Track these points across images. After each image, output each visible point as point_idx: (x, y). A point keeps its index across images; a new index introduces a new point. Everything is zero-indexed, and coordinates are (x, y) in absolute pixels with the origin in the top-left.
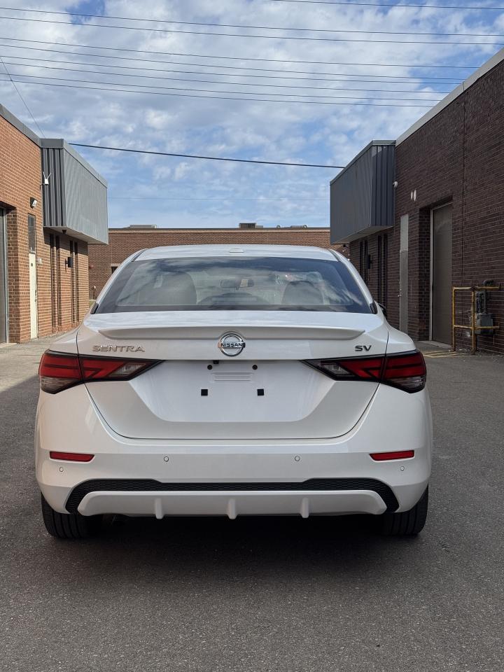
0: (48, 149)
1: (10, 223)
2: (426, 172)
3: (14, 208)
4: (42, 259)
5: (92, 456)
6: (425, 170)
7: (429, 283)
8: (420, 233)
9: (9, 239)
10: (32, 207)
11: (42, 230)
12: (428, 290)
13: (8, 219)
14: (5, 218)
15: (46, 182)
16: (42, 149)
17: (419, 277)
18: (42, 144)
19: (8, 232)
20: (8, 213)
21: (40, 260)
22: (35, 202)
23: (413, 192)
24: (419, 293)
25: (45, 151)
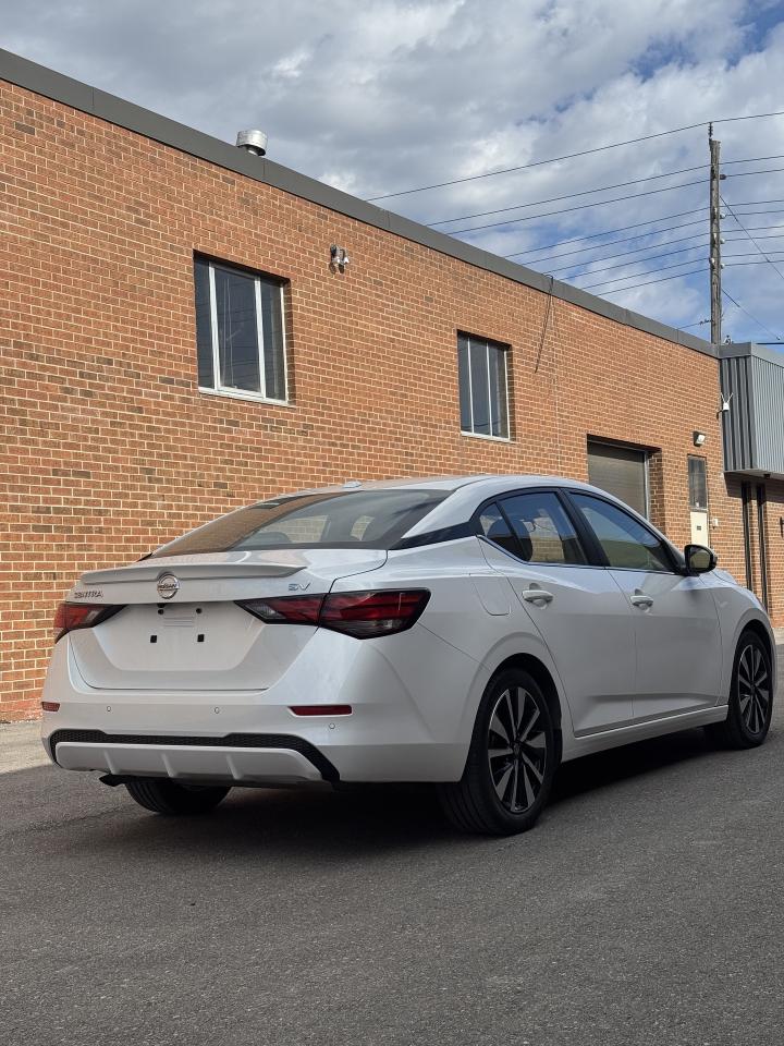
0: (729, 359)
1: (654, 470)
3: (658, 450)
4: (719, 519)
9: (652, 492)
10: (698, 445)
11: (722, 476)
13: (651, 466)
14: (647, 464)
15: (726, 406)
16: (720, 360)
18: (721, 353)
19: (651, 483)
20: (650, 457)
21: (716, 522)
22: (701, 438)
25: (725, 363)
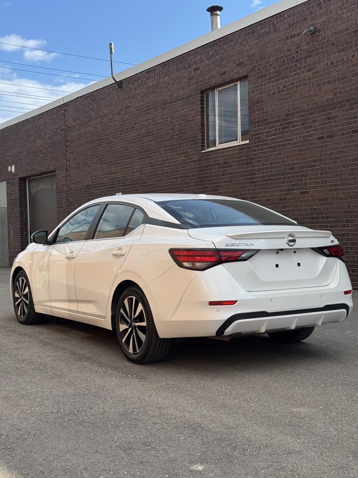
2: (25, 153)
5: (236, 301)
6: (24, 152)
7: (27, 229)
8: (19, 194)
12: (27, 233)
17: (21, 225)
23: (11, 167)
24: (21, 236)
